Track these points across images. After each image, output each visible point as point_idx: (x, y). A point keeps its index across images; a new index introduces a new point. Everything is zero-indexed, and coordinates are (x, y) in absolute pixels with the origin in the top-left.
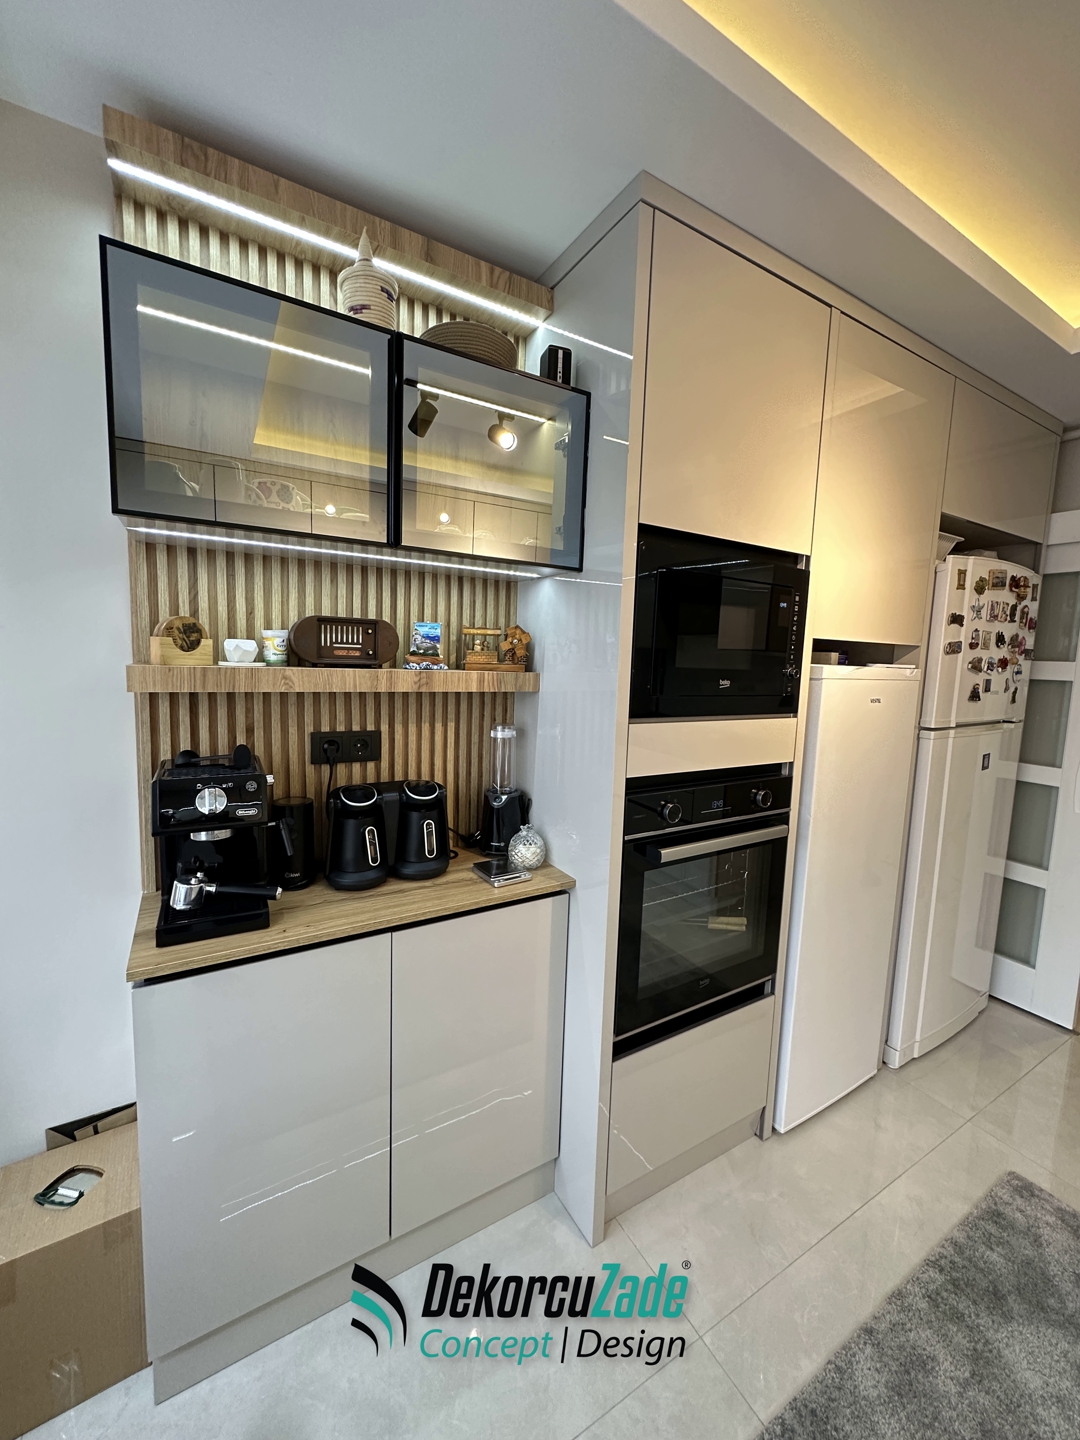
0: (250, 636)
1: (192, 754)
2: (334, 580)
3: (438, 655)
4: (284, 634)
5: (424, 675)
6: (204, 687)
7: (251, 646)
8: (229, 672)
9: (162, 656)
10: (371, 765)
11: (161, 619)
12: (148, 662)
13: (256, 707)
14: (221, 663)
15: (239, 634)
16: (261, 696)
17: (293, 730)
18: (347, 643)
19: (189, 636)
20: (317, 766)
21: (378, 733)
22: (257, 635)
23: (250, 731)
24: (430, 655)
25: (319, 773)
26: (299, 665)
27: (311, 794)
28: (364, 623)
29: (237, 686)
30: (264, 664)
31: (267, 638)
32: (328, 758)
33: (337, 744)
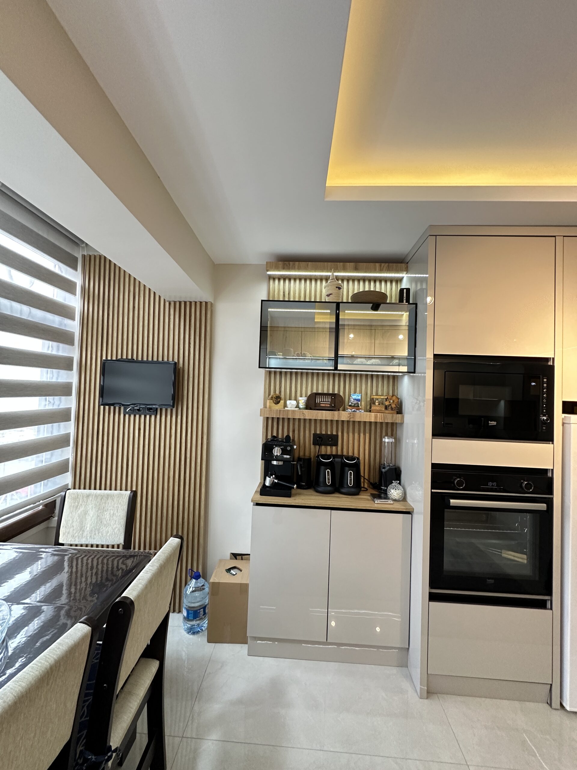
0: (296, 399)
1: (276, 437)
2: (323, 380)
3: (359, 406)
4: (305, 399)
5: (352, 414)
6: (279, 416)
7: (294, 403)
8: (287, 411)
9: (270, 406)
10: (334, 448)
11: (271, 394)
12: (266, 408)
13: (296, 423)
14: (286, 408)
15: (292, 399)
16: (298, 420)
17: (307, 432)
18: (325, 402)
19: (277, 399)
20: (315, 446)
21: (337, 436)
22: (298, 399)
23: (294, 431)
24: (356, 406)
25: (315, 448)
26: (308, 409)
27: (312, 455)
28: (333, 395)
29: (290, 416)
30: (298, 409)
31: (300, 400)
32: (318, 443)
33: (322, 438)
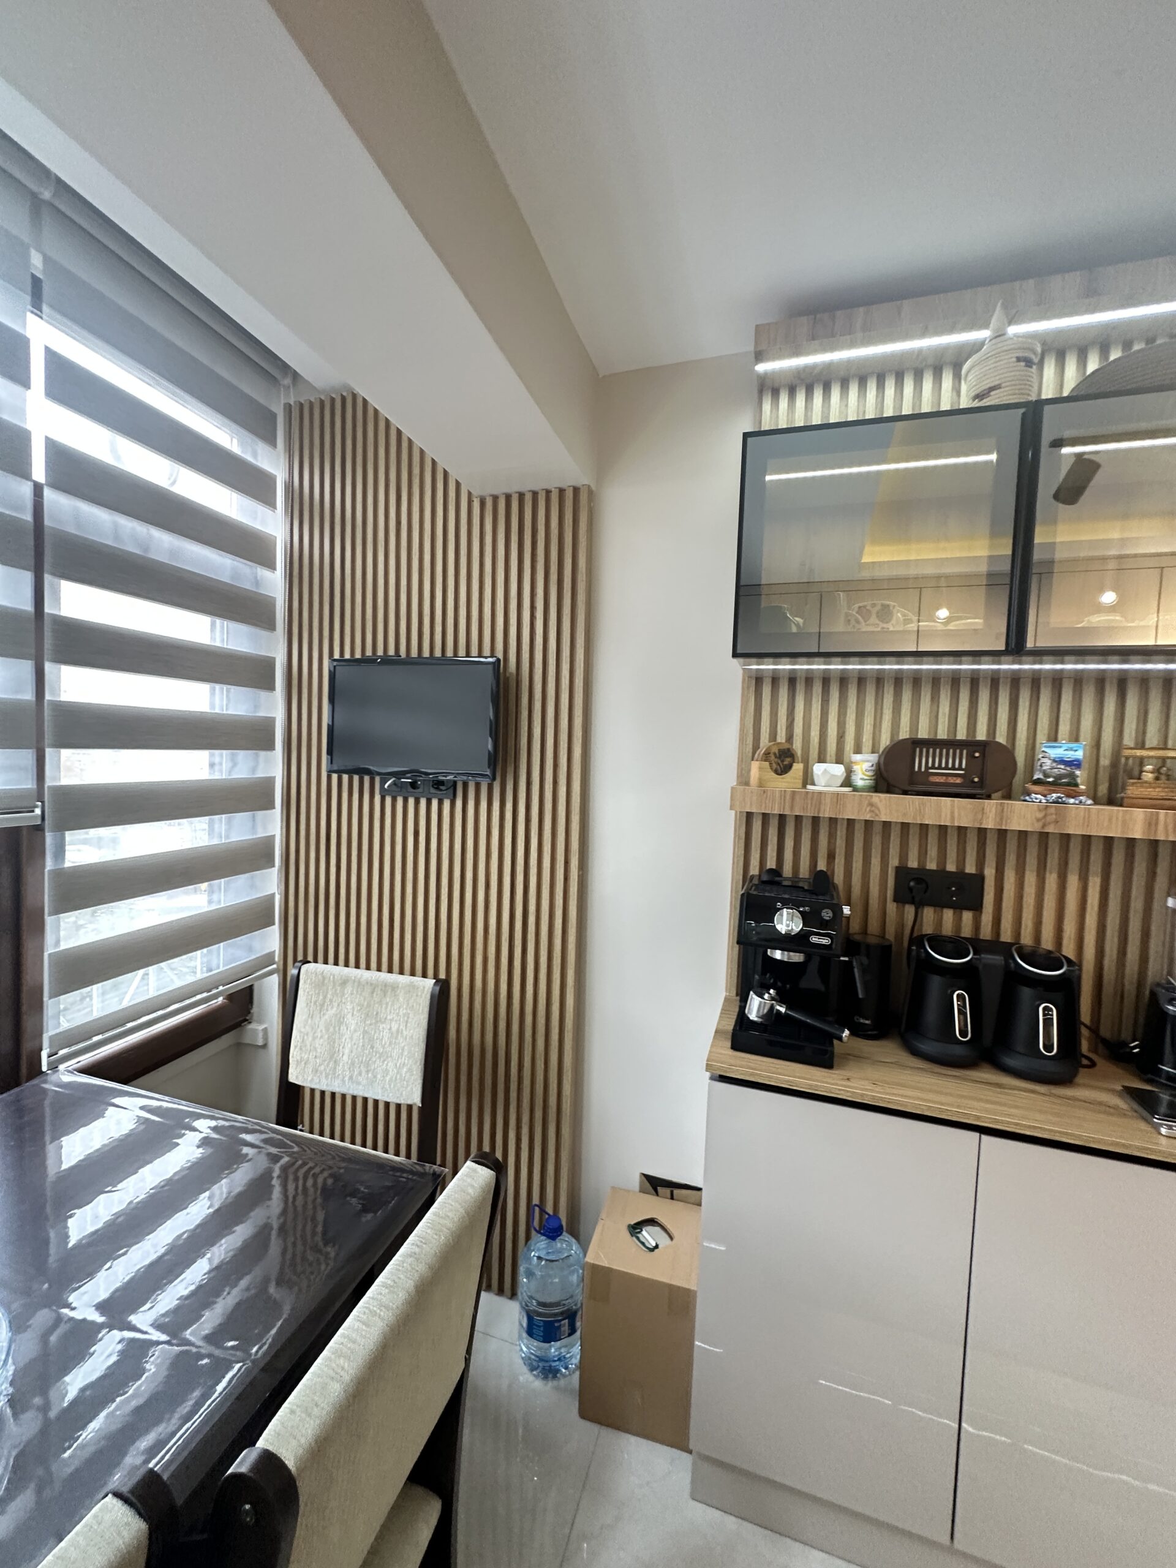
0: (839, 761)
1: (776, 872)
2: (935, 698)
3: (1076, 785)
4: (874, 758)
5: (1052, 810)
6: (792, 808)
7: (839, 770)
8: (816, 795)
9: (760, 779)
10: (967, 916)
11: (762, 745)
12: (747, 784)
13: (839, 833)
14: (809, 787)
15: (828, 758)
16: (845, 822)
17: (876, 862)
18: (946, 768)
19: (783, 760)
20: (901, 905)
21: (980, 878)
22: (846, 760)
23: (831, 857)
24: (1065, 784)
25: (901, 915)
26: (888, 792)
27: (890, 934)
28: (970, 745)
29: (822, 810)
30: (851, 789)
31: (855, 763)
32: (913, 898)
33: (926, 883)
